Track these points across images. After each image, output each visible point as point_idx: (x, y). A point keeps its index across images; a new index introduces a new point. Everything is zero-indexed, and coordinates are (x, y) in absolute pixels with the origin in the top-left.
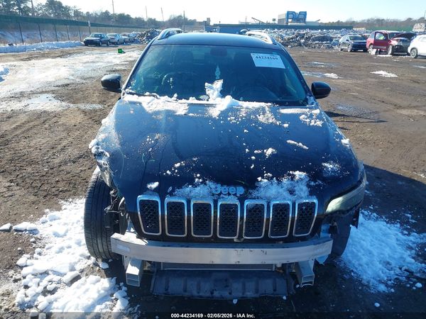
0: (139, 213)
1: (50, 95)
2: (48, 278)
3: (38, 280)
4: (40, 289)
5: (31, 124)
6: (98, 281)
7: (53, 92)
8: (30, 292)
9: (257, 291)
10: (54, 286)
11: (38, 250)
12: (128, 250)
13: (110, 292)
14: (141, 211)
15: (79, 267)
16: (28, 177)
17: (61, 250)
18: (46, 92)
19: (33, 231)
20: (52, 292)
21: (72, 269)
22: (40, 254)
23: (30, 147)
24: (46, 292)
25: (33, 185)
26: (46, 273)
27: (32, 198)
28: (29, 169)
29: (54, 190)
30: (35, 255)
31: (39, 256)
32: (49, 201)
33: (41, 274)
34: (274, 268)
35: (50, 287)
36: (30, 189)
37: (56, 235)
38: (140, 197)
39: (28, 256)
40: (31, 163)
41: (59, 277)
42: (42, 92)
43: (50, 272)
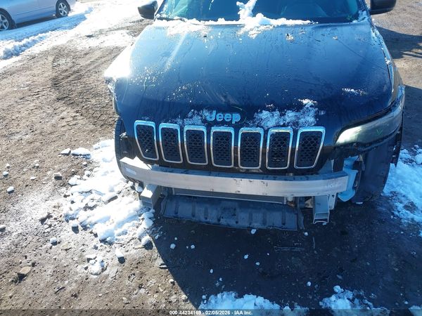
0: (136, 138)
1: (124, 31)
2: (91, 196)
3: (82, 197)
4: (83, 205)
5: (103, 60)
6: (131, 202)
7: (128, 28)
8: (74, 207)
9: (264, 223)
10: (94, 203)
11: (87, 172)
12: (135, 173)
13: (139, 213)
14: (138, 135)
15: (117, 189)
16: (92, 108)
17: (106, 173)
18: (122, 28)
19: (86, 156)
20: (91, 208)
21: (112, 191)
22: (88, 176)
23: (98, 81)
24: (87, 208)
25: (94, 115)
26: (90, 192)
27: (92, 127)
28: (93, 101)
29: (110, 120)
30: (85, 177)
31: (86, 178)
32: (104, 130)
33: (86, 193)
34: (285, 201)
35: (91, 204)
36: (91, 119)
37: (105, 160)
38: (138, 122)
39: (79, 177)
40: (96, 95)
41: (99, 197)
42: (118, 29)
43: (93, 192)
